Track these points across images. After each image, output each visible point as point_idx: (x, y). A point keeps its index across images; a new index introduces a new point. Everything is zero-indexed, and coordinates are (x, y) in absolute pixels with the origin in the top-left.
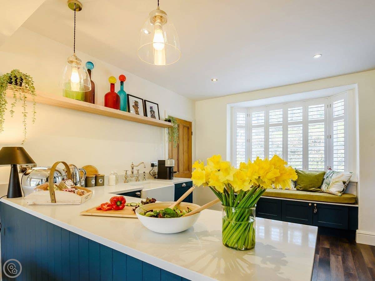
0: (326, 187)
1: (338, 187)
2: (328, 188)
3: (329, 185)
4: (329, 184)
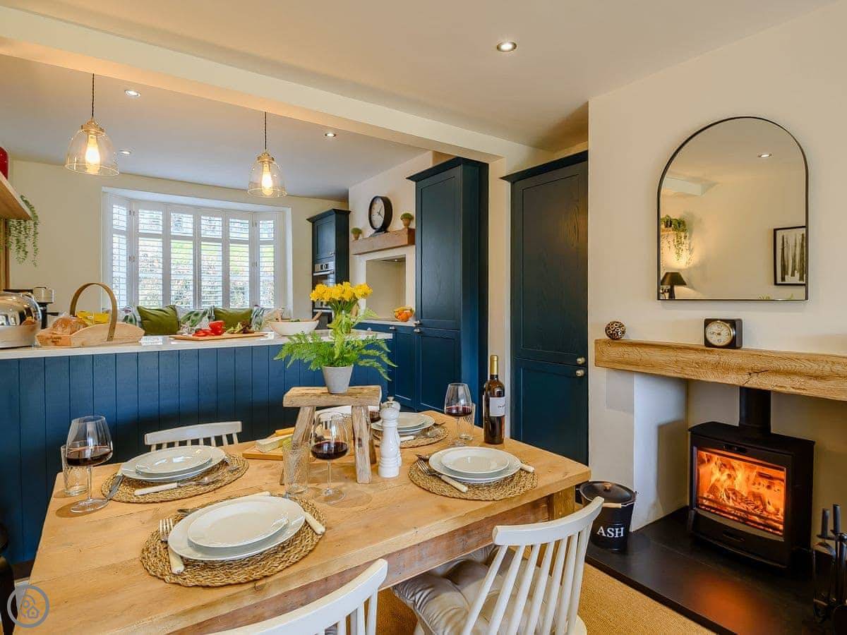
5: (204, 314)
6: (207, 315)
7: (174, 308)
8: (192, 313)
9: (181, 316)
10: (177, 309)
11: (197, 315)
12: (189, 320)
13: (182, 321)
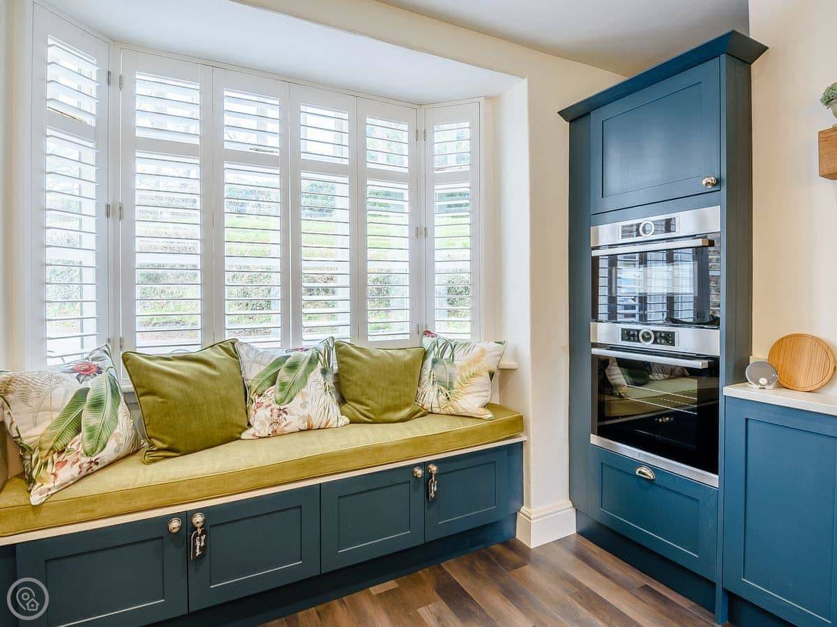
0: (442, 397)
1: (479, 392)
2: (448, 399)
3: (450, 386)
4: (451, 383)
5: (313, 361)
6: (319, 366)
7: (232, 350)
8: (279, 362)
9: (253, 373)
10: (242, 351)
11: (293, 367)
12: (274, 383)
13: (255, 387)
